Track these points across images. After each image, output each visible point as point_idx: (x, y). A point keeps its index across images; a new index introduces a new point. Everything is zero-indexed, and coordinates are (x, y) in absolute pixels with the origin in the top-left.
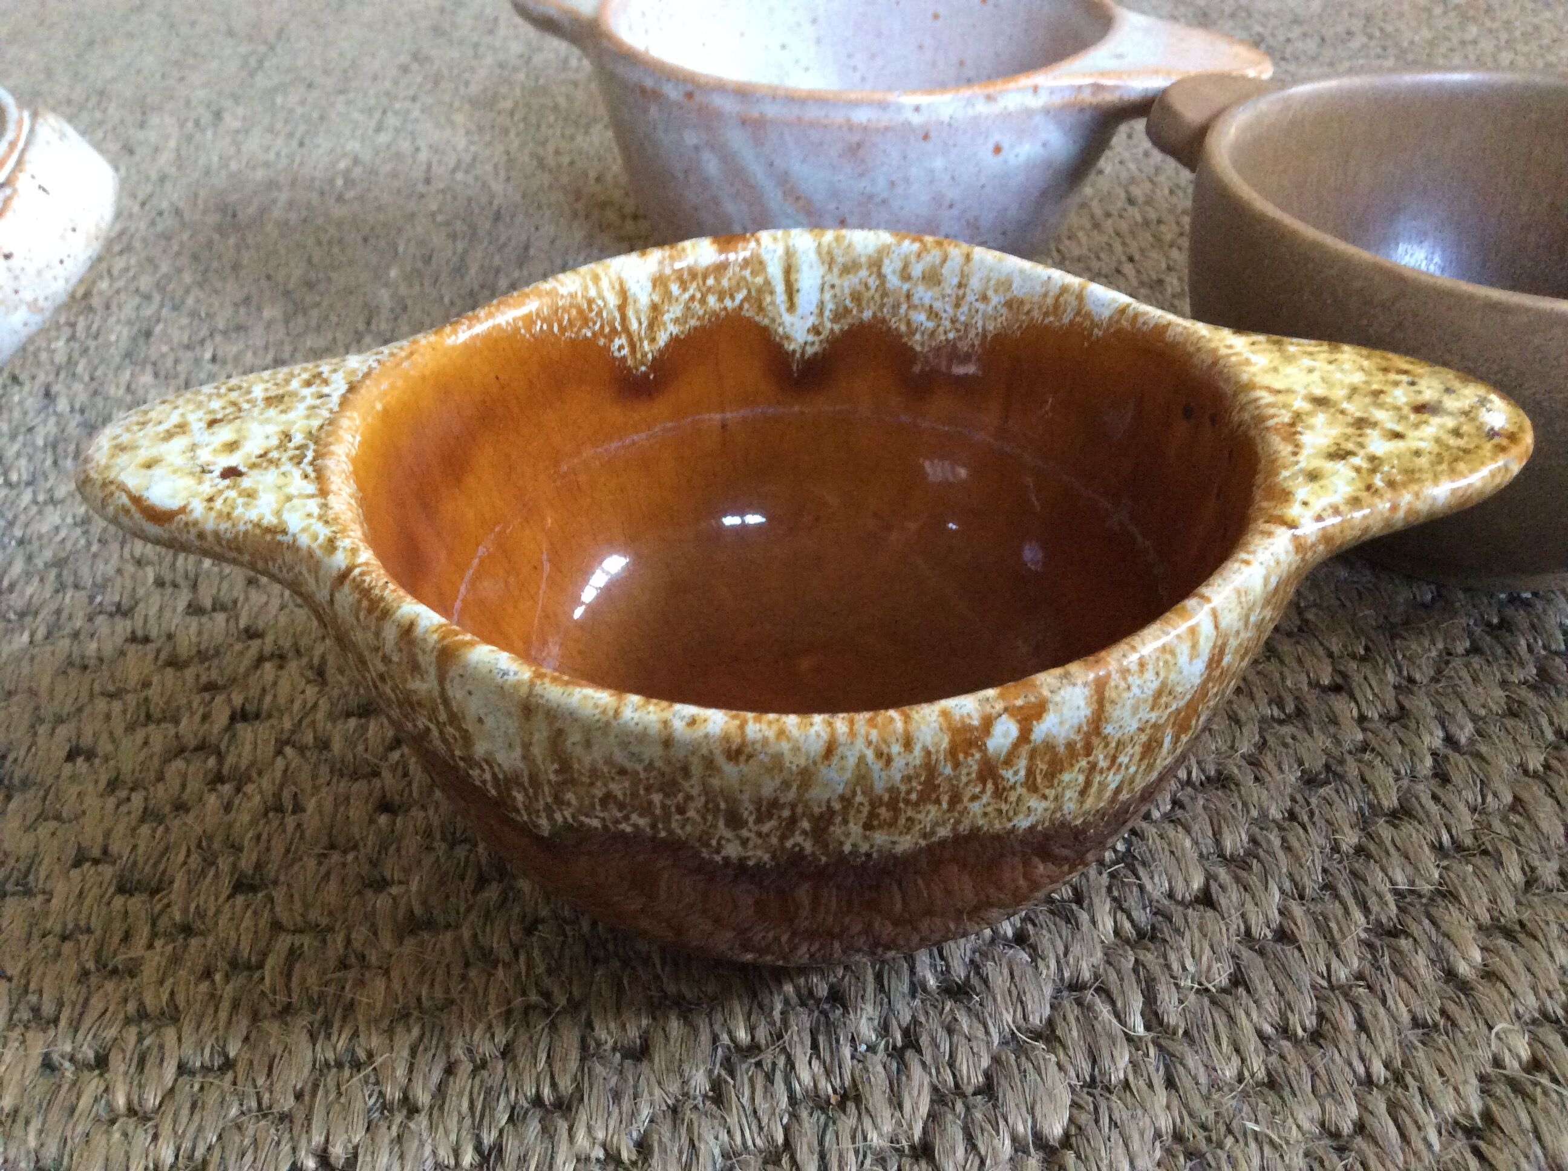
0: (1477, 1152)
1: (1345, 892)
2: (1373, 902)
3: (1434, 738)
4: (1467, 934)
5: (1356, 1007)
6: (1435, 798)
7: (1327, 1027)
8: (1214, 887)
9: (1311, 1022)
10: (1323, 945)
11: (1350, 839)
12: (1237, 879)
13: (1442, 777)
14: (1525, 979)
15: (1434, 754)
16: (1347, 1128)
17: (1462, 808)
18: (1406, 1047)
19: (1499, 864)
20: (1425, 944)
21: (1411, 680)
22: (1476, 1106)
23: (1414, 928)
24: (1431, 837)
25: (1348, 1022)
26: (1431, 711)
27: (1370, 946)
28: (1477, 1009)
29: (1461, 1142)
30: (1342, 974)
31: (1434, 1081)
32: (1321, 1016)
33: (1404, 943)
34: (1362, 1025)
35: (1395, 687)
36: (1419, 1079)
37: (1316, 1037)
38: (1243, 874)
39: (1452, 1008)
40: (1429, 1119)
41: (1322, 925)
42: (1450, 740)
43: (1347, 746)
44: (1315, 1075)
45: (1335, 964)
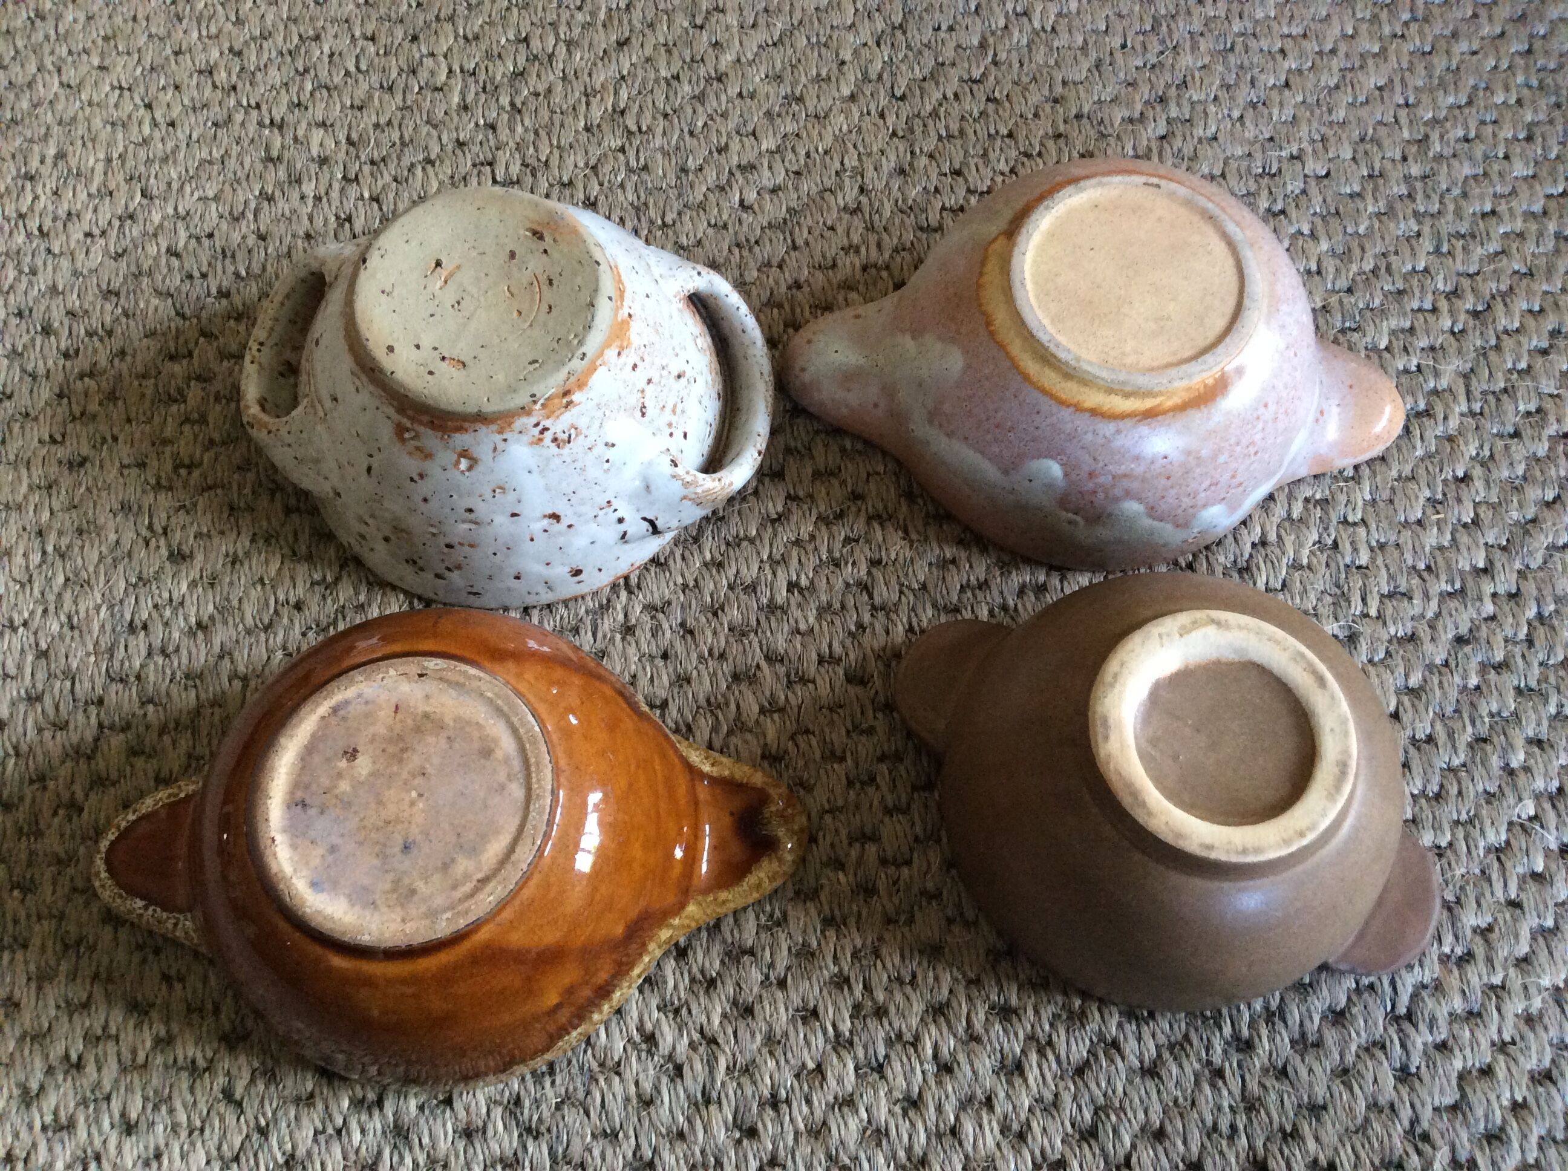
0: (1499, 859)
1: (1466, 716)
2: (1478, 723)
3: (1531, 612)
4: (1519, 742)
5: (1459, 783)
6: (1523, 656)
7: (1443, 793)
8: (1401, 709)
9: (1436, 789)
10: (1449, 745)
11: (1473, 681)
12: (1413, 706)
13: (1530, 642)
14: (1542, 770)
15: (1529, 624)
16: (1444, 844)
17: (1536, 664)
18: (1478, 806)
19: (1546, 702)
20: (1499, 748)
21: (1528, 567)
22: (1504, 837)
23: (1495, 739)
24: (1516, 683)
25: (1454, 791)
26: (1535, 593)
27: (1472, 748)
28: (1515, 787)
29: (1492, 856)
30: (1456, 762)
31: (1487, 823)
32: (1442, 786)
33: (1489, 748)
34: (1460, 793)
35: (1519, 572)
36: (1481, 824)
37: (1438, 797)
38: (1416, 702)
39: (1504, 785)
40: (1482, 844)
41: (1451, 735)
42: (1540, 616)
43: (1484, 615)
44: (1434, 817)
45: (1454, 757)
